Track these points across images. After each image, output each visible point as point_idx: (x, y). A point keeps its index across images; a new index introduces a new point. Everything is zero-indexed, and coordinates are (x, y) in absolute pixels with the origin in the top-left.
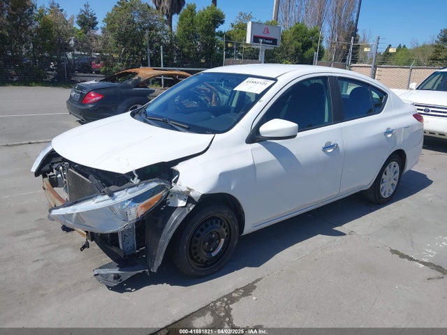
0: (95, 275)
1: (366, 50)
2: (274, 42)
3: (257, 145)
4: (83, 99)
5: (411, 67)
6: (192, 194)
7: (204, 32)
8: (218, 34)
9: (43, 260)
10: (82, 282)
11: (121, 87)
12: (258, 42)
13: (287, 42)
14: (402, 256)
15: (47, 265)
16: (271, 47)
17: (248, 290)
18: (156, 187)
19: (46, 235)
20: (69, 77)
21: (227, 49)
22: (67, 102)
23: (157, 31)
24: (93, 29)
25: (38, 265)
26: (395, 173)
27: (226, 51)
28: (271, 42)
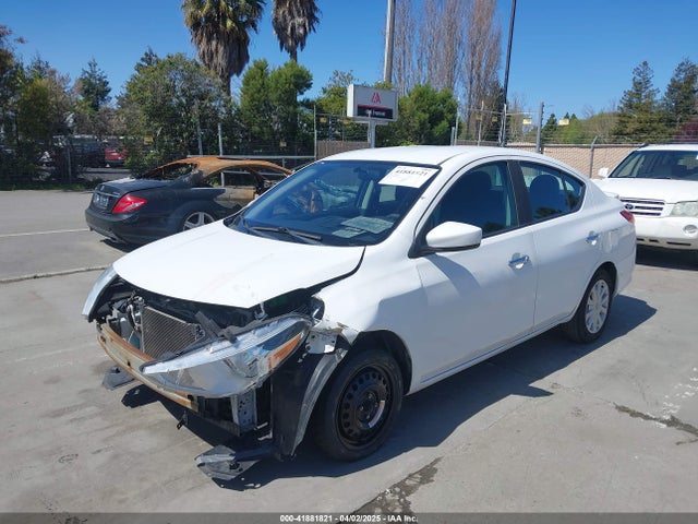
0: (199, 466)
1: (525, 122)
2: (389, 114)
3: (422, 260)
4: (114, 206)
5: (593, 145)
6: (344, 333)
7: (283, 100)
8: (302, 103)
9: (107, 450)
10: (177, 479)
11: (173, 187)
12: (364, 114)
13: (407, 113)
14: (634, 414)
15: (116, 457)
16: (383, 122)
17: (427, 474)
18: (295, 325)
19: (100, 414)
20: (75, 174)
21: (319, 126)
22: (86, 212)
23: (211, 101)
24: (103, 99)
25: (101, 459)
26: (604, 296)
27: (318, 129)
28: (383, 114)
